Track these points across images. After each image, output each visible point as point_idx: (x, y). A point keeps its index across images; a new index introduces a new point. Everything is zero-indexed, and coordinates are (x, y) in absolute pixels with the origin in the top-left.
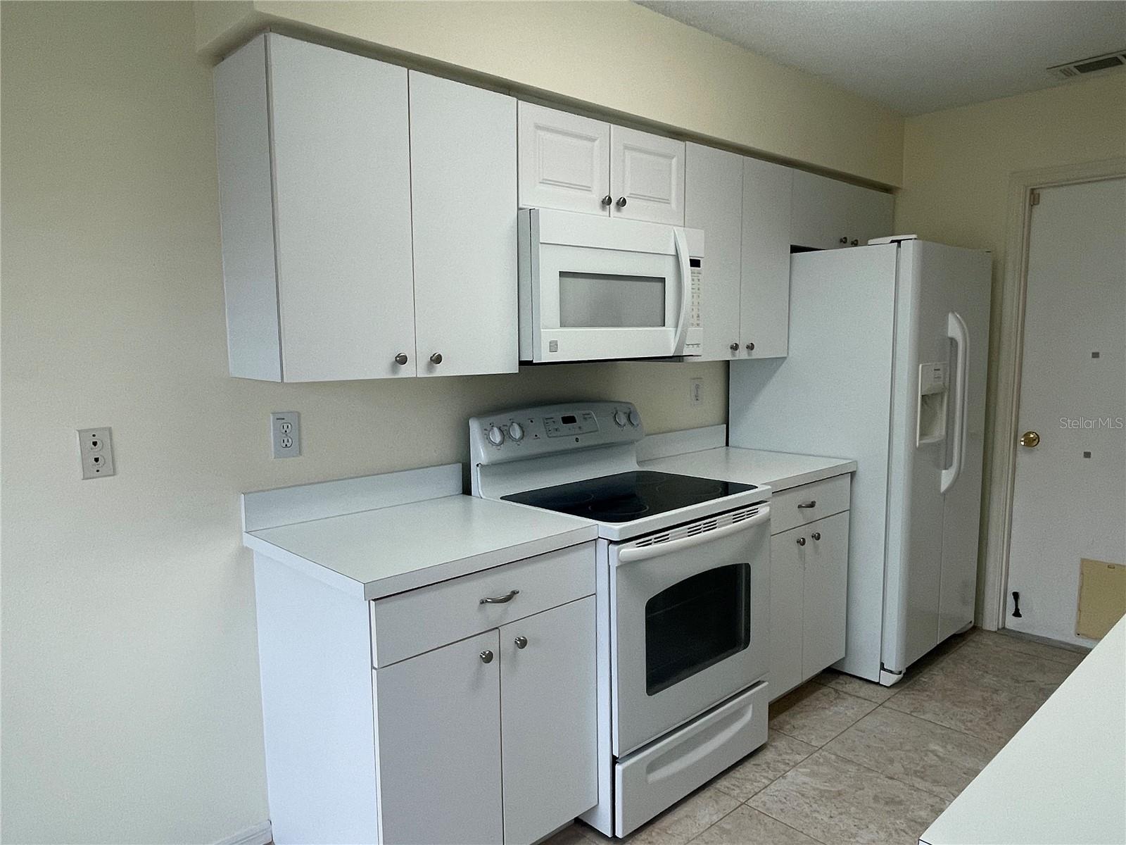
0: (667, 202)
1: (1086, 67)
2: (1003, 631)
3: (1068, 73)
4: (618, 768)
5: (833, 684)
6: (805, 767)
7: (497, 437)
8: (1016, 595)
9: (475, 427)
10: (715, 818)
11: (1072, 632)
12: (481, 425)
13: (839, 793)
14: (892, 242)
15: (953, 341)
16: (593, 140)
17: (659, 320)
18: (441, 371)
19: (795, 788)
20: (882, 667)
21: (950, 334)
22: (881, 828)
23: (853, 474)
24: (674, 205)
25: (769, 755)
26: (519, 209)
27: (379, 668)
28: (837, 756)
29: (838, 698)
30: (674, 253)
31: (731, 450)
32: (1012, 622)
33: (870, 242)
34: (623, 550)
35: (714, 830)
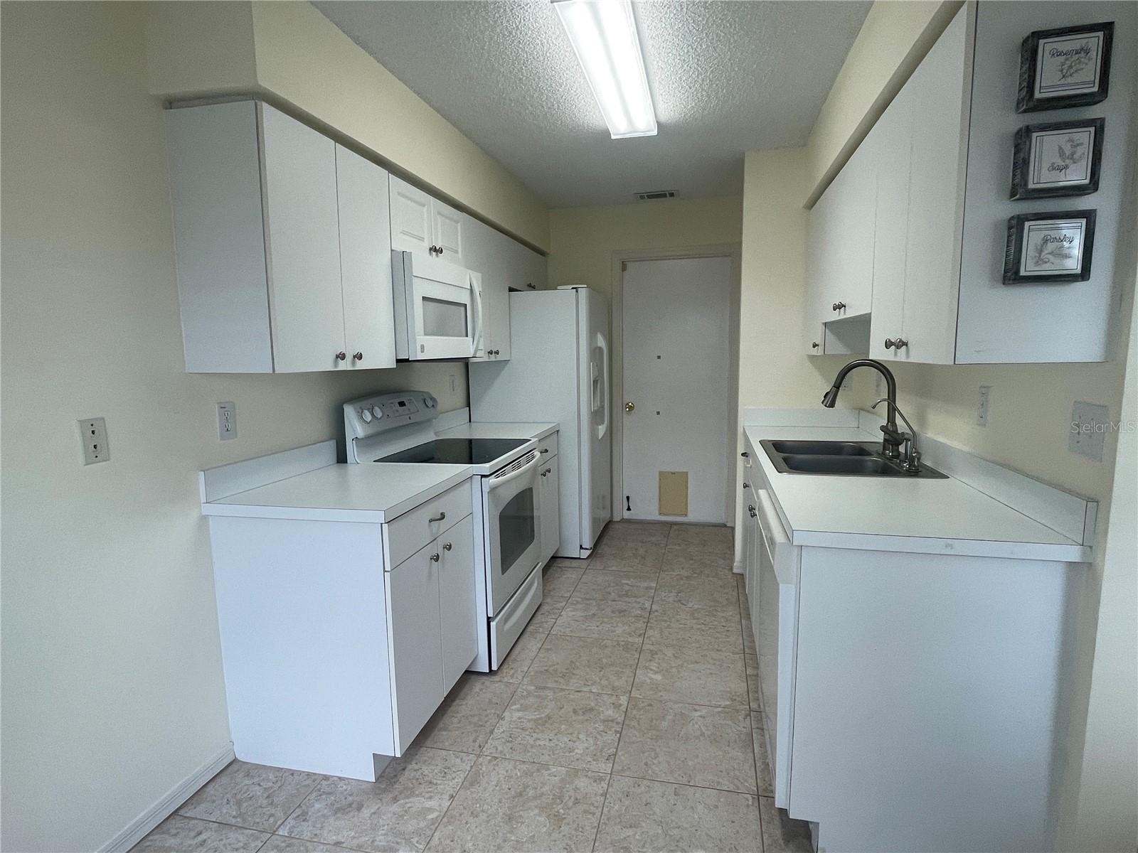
0: (456, 252)
1: (650, 197)
2: (623, 521)
3: (642, 197)
4: (493, 624)
5: (555, 564)
6: (568, 607)
7: (368, 417)
8: (628, 498)
9: (349, 412)
10: (539, 645)
11: (657, 514)
12: (355, 409)
13: (594, 615)
14: (573, 288)
15: (600, 349)
16: (424, 206)
17: (464, 333)
18: (361, 365)
19: (570, 619)
20: (581, 547)
21: (599, 345)
22: (623, 625)
23: (558, 431)
24: (460, 255)
25: (545, 608)
26: (392, 250)
27: (392, 570)
28: (582, 598)
29: (562, 571)
30: (469, 287)
31: (473, 424)
32: (627, 515)
33: (559, 287)
34: (491, 481)
35: (542, 651)
